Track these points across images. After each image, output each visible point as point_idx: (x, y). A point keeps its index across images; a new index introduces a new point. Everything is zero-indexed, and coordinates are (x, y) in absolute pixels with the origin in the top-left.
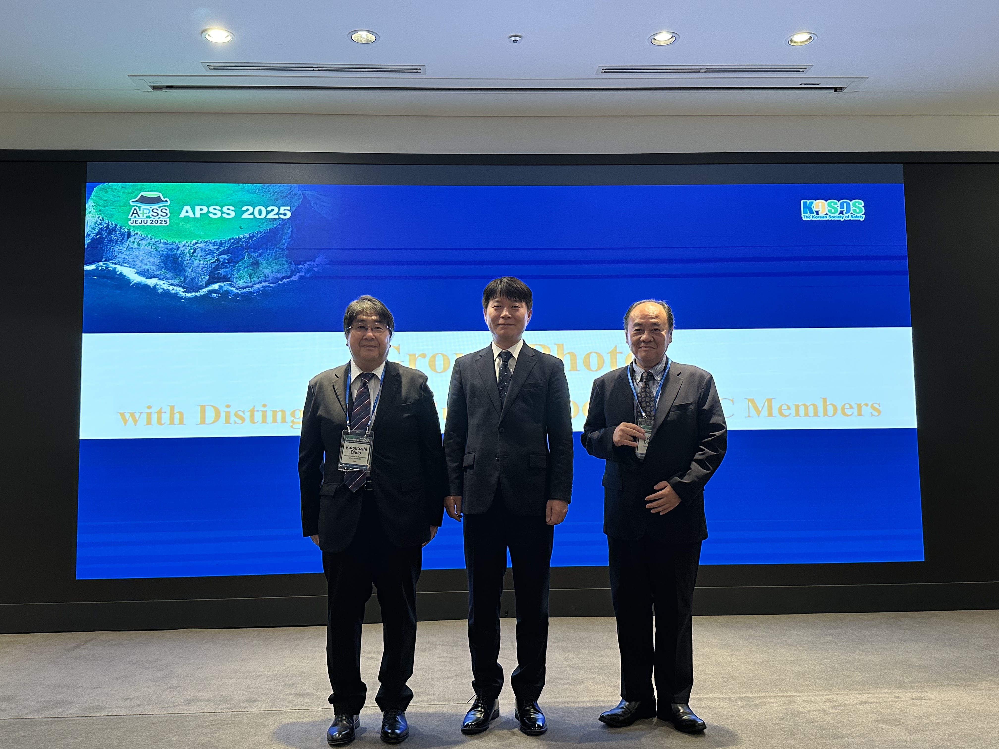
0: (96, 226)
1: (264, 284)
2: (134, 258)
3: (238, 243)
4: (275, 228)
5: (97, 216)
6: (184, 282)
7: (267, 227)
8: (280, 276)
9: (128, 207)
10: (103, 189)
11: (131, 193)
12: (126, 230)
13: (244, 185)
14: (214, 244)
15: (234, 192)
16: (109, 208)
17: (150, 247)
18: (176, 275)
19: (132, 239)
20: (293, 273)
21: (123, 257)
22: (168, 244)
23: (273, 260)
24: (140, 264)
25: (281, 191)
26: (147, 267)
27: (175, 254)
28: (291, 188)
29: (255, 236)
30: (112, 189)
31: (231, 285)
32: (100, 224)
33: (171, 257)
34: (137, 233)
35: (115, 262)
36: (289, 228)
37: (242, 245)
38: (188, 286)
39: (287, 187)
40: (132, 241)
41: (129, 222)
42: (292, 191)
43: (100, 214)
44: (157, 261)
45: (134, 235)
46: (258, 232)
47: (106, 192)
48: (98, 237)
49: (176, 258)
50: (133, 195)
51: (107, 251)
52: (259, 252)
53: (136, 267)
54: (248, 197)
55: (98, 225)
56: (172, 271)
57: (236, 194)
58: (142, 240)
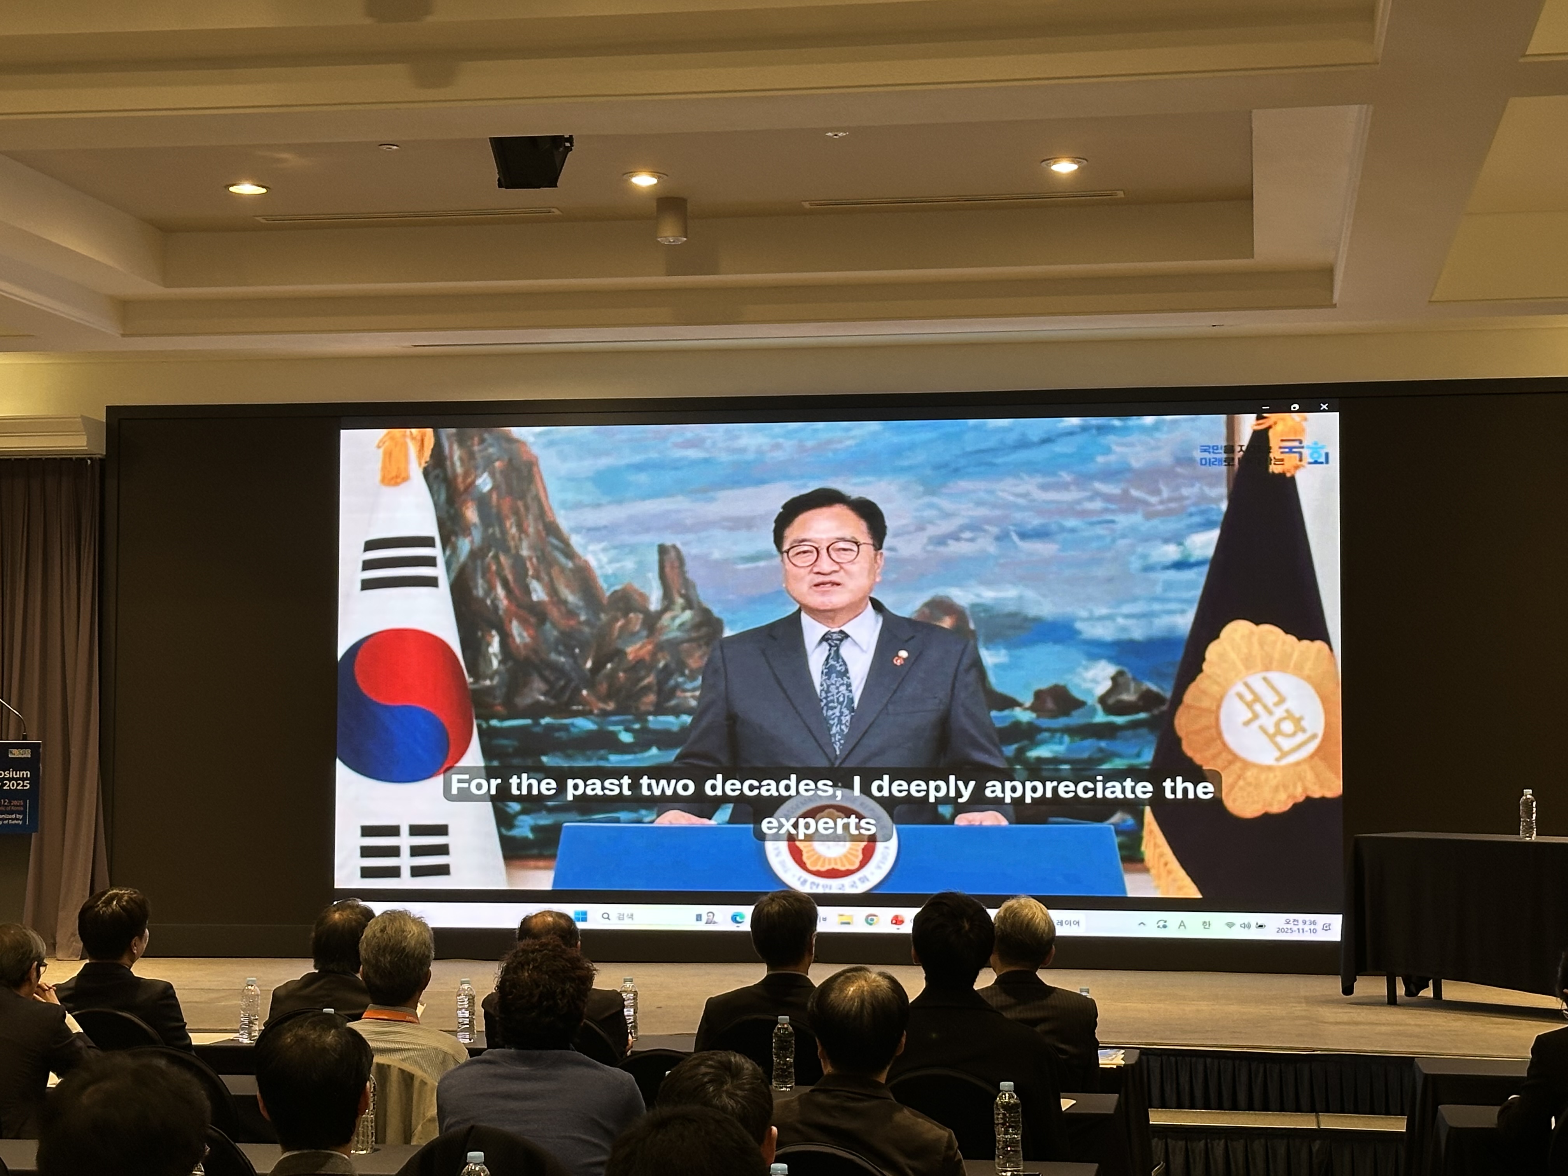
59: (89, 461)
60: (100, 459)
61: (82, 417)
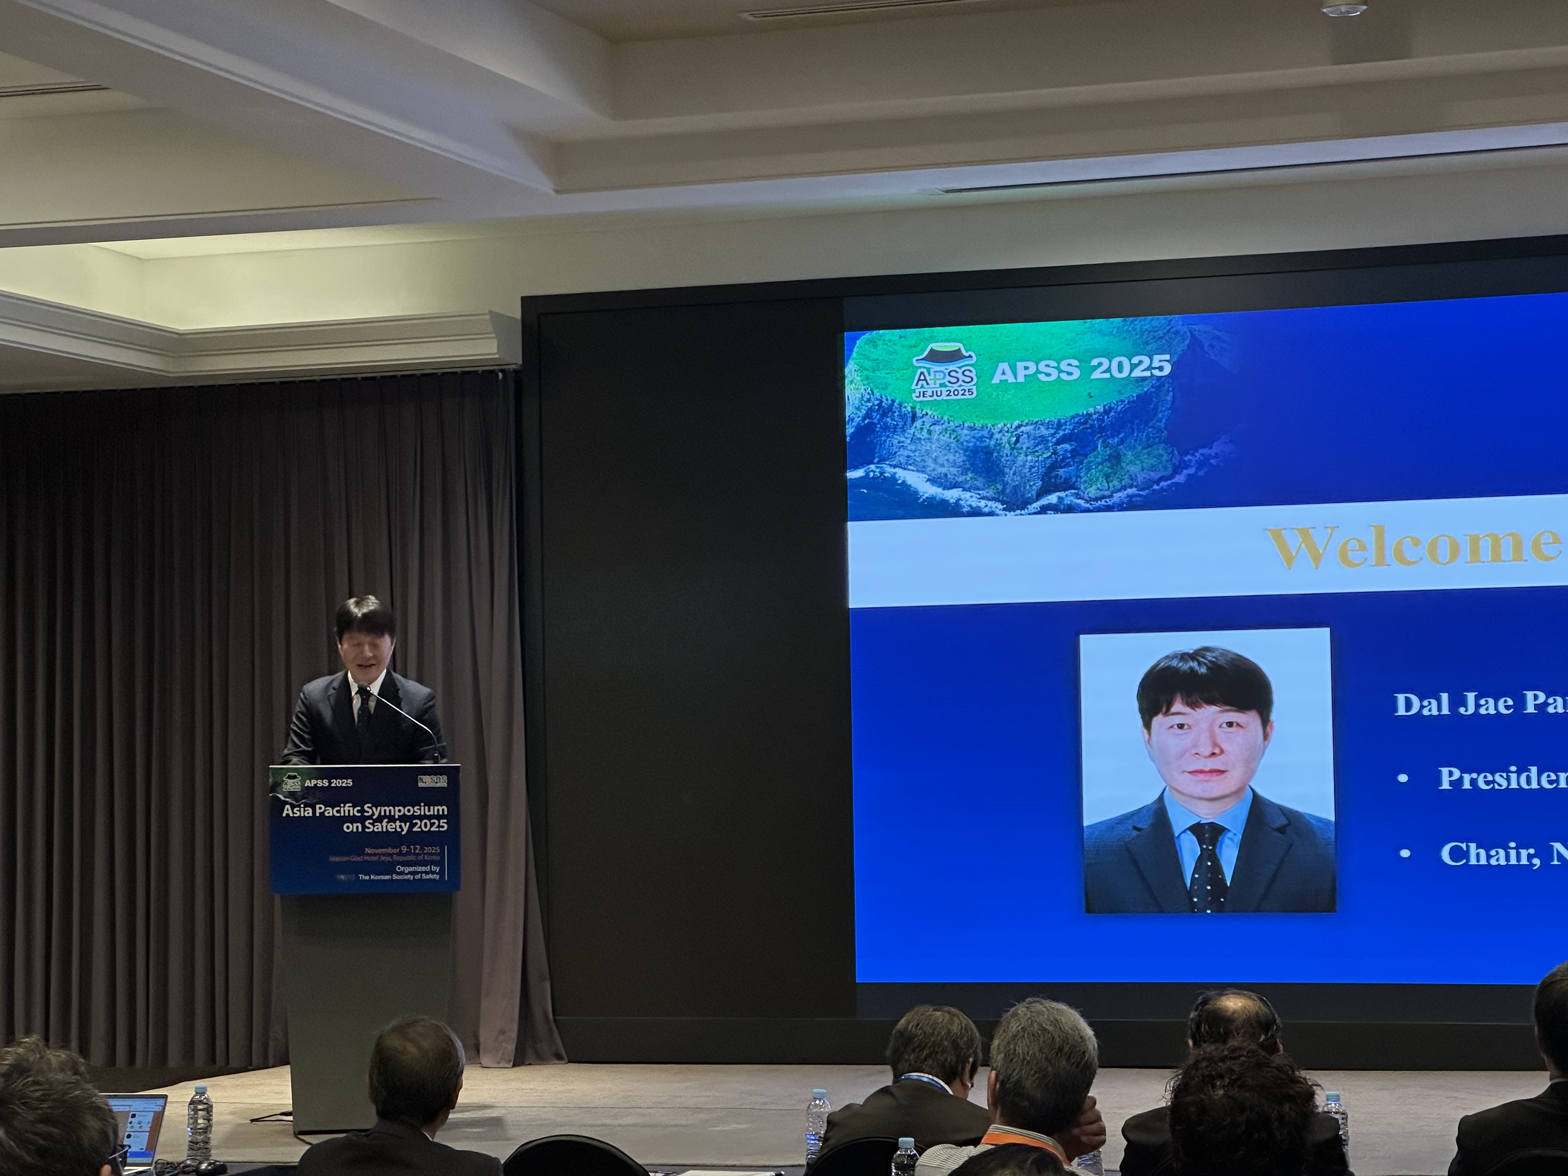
0: (862, 405)
1: (1130, 491)
2: (923, 456)
3: (1086, 422)
4: (1146, 392)
5: (863, 387)
6: (1003, 494)
7: (1132, 393)
8: (1155, 476)
9: (911, 370)
10: (871, 341)
11: (915, 346)
12: (909, 409)
13: (1094, 321)
14: (1048, 425)
15: (1077, 335)
16: (881, 374)
17: (948, 435)
18: (990, 482)
19: (918, 423)
20: (1176, 471)
21: (906, 453)
22: (975, 429)
23: (1144, 449)
24: (933, 465)
25: (1154, 328)
26: (943, 470)
27: (988, 447)
28: (1170, 321)
29: (1113, 408)
30: (884, 340)
31: (1078, 496)
32: (869, 400)
33: (982, 451)
34: (927, 414)
35: (895, 463)
36: (1168, 391)
37: (1092, 426)
38: (1008, 500)
39: (1164, 321)
40: (919, 426)
41: (914, 395)
42: (1172, 327)
43: (868, 384)
44: (960, 458)
45: (922, 417)
46: (1117, 402)
47: (875, 346)
48: (866, 422)
49: (988, 452)
50: (919, 349)
51: (881, 445)
52: (1120, 436)
53: (928, 470)
54: (1099, 342)
55: (866, 402)
56: (983, 475)
57: (1081, 338)
58: (934, 424)
59: (500, 375)
60: (516, 372)
61: (491, 312)
